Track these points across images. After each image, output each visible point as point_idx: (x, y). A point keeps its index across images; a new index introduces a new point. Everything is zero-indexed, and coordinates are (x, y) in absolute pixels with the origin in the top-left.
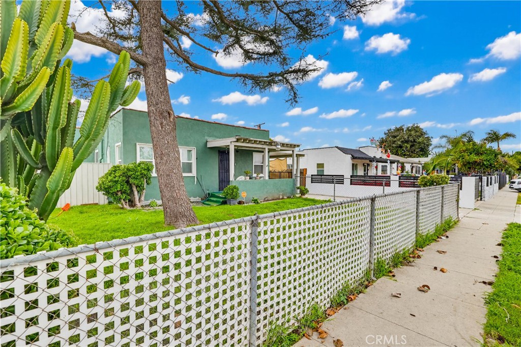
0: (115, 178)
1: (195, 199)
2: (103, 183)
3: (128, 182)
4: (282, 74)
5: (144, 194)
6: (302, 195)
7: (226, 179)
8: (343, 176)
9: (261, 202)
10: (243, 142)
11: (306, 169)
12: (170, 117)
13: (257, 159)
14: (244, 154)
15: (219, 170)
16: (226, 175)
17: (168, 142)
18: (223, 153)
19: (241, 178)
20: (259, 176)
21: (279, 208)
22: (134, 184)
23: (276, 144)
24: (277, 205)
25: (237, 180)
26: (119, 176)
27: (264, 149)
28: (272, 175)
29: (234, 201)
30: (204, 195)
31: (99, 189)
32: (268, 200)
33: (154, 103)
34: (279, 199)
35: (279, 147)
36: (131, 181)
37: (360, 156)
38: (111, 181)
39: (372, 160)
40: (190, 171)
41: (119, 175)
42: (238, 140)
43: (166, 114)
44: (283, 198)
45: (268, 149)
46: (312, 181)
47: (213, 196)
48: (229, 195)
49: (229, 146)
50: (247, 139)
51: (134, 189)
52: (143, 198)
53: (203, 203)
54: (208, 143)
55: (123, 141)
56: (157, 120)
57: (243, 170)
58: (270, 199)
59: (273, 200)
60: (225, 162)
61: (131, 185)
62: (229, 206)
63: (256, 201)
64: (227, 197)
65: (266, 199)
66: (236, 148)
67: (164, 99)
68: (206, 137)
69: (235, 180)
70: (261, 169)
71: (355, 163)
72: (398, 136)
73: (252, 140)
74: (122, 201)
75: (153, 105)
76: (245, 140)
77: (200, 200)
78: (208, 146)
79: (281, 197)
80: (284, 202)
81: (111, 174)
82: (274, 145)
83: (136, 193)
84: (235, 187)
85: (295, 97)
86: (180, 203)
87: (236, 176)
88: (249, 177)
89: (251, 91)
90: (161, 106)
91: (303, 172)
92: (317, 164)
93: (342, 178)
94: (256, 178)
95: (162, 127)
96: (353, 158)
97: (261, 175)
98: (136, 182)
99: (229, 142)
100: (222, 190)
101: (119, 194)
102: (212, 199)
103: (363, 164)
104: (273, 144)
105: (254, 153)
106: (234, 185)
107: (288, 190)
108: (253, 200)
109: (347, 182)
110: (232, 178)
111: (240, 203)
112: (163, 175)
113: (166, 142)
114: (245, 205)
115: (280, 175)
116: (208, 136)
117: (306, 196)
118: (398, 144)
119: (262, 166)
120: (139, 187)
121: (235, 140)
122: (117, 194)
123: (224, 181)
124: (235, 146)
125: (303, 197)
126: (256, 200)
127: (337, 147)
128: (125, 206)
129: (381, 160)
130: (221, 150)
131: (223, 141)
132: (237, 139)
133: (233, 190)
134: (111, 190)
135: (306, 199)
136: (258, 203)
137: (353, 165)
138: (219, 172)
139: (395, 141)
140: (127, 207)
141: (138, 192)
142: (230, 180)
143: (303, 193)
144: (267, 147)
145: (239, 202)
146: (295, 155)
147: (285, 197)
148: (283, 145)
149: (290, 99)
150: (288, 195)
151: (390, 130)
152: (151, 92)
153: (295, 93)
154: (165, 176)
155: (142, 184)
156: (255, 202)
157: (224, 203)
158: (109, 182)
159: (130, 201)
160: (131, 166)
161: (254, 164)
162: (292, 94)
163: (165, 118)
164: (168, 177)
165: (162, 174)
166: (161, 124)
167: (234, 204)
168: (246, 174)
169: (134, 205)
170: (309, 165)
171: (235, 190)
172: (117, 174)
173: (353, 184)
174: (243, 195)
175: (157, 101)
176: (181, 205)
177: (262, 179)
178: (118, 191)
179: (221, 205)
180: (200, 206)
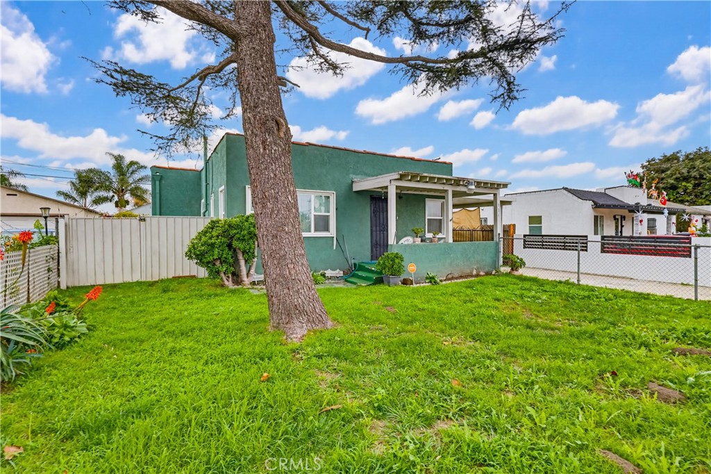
0: (211, 238)
1: (334, 272)
2: (193, 247)
3: (230, 246)
4: (482, 53)
5: (255, 264)
6: (512, 269)
7: (382, 242)
8: (586, 236)
9: (441, 281)
10: (410, 180)
11: (514, 225)
12: (279, 130)
13: (432, 209)
14: (411, 201)
15: (371, 227)
16: (382, 235)
17: (275, 175)
18: (377, 199)
19: (407, 240)
20: (438, 236)
21: (476, 294)
22: (239, 249)
23: (468, 182)
24: (472, 288)
25: (400, 243)
26: (218, 236)
27: (446, 191)
28: (459, 235)
29: (395, 280)
30: (347, 267)
31: (189, 255)
32: (453, 278)
33: (252, 104)
34: (472, 276)
35: (473, 187)
36: (235, 244)
37: (609, 203)
38: (205, 244)
39: (634, 209)
40: (327, 229)
41: (216, 234)
42: (402, 177)
43: (272, 124)
44: (477, 275)
45: (453, 191)
46: (524, 244)
47: (361, 268)
48: (387, 269)
49: (386, 187)
50: (417, 175)
51: (240, 257)
52: (252, 271)
53: (346, 281)
54: (354, 184)
55: (227, 183)
56: (256, 135)
57: (411, 228)
58: (456, 275)
59: (461, 277)
60: (381, 214)
61: (235, 250)
62: (387, 287)
63: (432, 280)
64: (384, 271)
65: (450, 276)
66: (399, 191)
67: (270, 98)
68: (351, 176)
69: (397, 243)
70: (438, 224)
71: (599, 215)
72: (668, 169)
73: (427, 177)
74: (222, 275)
75: (250, 108)
76: (414, 178)
77: (341, 274)
78: (354, 190)
79: (475, 272)
80: (482, 283)
81: (206, 232)
82: (463, 185)
83: (242, 263)
84: (397, 256)
85: (510, 90)
86: (295, 289)
87: (398, 238)
88: (420, 239)
89: (425, 92)
90: (264, 110)
91: (509, 230)
92: (530, 217)
93: (585, 241)
94: (431, 240)
95: (264, 149)
96: (596, 206)
97: (440, 235)
98: (241, 246)
99: (388, 182)
100: (377, 258)
101: (218, 263)
102: (360, 273)
103: (614, 217)
104: (461, 183)
105: (426, 199)
106: (395, 251)
107: (488, 259)
108: (427, 278)
109: (595, 247)
110: (392, 240)
111: (405, 282)
112: (266, 236)
113: (272, 175)
114: (415, 285)
115: (471, 235)
116: (354, 173)
117: (521, 272)
118: (668, 183)
119: (441, 220)
120: (247, 253)
121: (398, 177)
122: (214, 265)
123: (379, 244)
124: (397, 187)
125: (516, 273)
126: (433, 278)
127: (566, 189)
128: (226, 283)
129: (649, 210)
130: (375, 196)
131: (378, 180)
132: (401, 175)
133: (393, 260)
134: (205, 258)
135: (523, 279)
136: (436, 283)
137: (596, 218)
138: (371, 230)
139: (663, 179)
140: (229, 284)
141: (246, 261)
142: (389, 243)
143: (514, 267)
144: (450, 189)
145: (404, 280)
146: (498, 202)
147: (482, 273)
148: (478, 184)
149: (499, 94)
150: (487, 270)
151: (653, 160)
152: (246, 86)
153: (509, 83)
154: (270, 238)
155: (250, 248)
156: (431, 282)
157: (379, 281)
158: (202, 245)
159: (234, 274)
160: (235, 220)
161: (427, 218)
162: (505, 84)
163: (269, 131)
164: (275, 240)
165: (265, 233)
166: (264, 142)
167: (396, 285)
168: (415, 234)
169: (240, 281)
170: (516, 218)
171: (397, 261)
172: (214, 233)
173: (608, 252)
174: (411, 269)
175: (256, 101)
176: (298, 291)
177: (442, 241)
178: (214, 260)
179: (373, 284)
180: (341, 285)
